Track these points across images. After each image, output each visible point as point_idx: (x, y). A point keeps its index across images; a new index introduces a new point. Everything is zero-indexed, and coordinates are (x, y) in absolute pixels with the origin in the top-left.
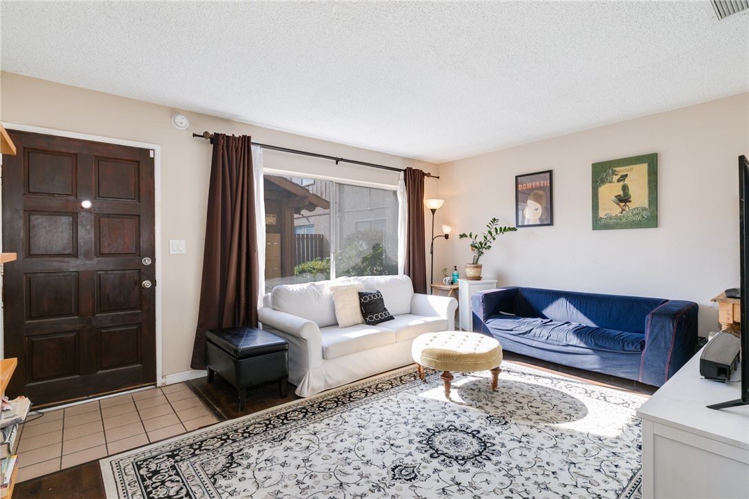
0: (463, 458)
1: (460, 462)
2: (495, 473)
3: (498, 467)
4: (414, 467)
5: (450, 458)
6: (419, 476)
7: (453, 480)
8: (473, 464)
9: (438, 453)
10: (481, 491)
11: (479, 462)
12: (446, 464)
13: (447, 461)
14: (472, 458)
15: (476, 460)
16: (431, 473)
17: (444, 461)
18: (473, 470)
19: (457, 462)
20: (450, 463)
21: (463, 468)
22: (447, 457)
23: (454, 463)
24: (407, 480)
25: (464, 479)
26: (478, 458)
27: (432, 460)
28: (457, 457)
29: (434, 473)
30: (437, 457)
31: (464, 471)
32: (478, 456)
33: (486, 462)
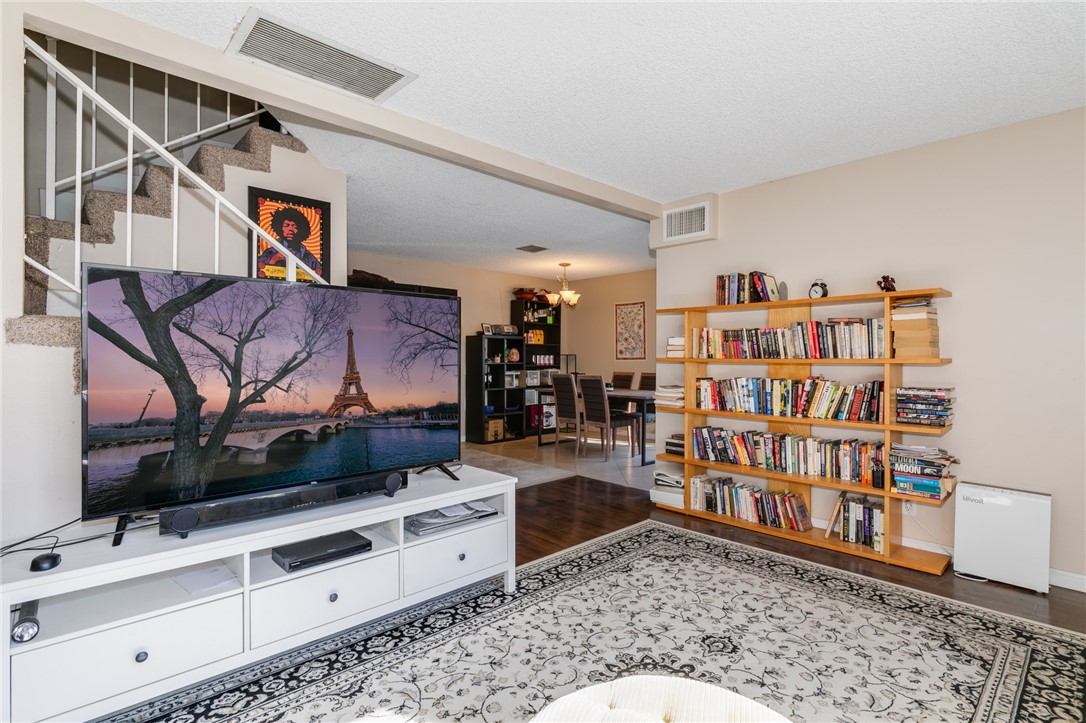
0: (645, 666)
1: (650, 661)
2: (604, 648)
3: (599, 656)
4: (710, 652)
5: (664, 666)
6: (700, 641)
7: (657, 640)
8: (631, 659)
9: (684, 672)
10: (625, 630)
11: (623, 661)
12: (669, 657)
13: (668, 662)
14: (632, 667)
15: (627, 664)
16: (686, 645)
17: (673, 662)
18: (632, 651)
19: (654, 661)
20: (664, 659)
21: (646, 653)
22: (669, 667)
23: (658, 660)
24: (711, 637)
25: (643, 641)
26: (623, 667)
27: (690, 663)
28: (655, 667)
29: (683, 646)
30: (684, 666)
31: (645, 649)
32: (624, 671)
33: (613, 661)
